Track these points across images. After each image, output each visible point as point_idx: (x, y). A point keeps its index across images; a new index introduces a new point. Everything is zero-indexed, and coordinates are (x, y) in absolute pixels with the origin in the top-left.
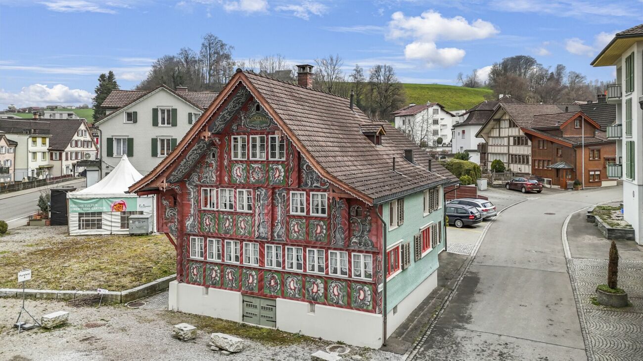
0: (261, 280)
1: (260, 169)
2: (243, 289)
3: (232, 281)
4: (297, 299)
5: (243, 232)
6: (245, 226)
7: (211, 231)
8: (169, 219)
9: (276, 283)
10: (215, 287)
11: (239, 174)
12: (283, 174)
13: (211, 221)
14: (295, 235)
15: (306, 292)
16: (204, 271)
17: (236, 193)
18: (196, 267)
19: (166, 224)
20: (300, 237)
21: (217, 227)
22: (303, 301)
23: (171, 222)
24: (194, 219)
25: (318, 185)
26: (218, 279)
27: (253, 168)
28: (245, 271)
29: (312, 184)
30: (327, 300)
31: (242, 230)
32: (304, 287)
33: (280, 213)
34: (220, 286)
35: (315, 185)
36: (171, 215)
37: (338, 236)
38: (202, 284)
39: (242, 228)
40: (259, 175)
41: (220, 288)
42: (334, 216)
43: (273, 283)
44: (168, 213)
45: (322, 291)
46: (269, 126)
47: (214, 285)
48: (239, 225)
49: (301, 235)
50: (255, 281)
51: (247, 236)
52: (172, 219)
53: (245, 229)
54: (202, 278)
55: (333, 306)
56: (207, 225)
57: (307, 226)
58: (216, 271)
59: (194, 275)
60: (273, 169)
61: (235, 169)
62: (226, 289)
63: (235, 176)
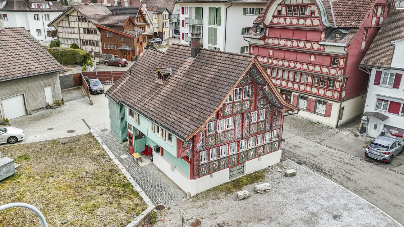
0: (238, 158)
1: (239, 105)
2: (230, 166)
3: (224, 164)
4: (253, 158)
5: (230, 139)
6: (231, 136)
7: (213, 145)
8: (185, 147)
9: (245, 156)
10: (215, 172)
11: (228, 110)
12: (249, 105)
13: (213, 140)
14: (253, 132)
15: (256, 154)
16: (209, 167)
17: (226, 120)
18: (204, 167)
19: (184, 151)
20: (255, 132)
21: (216, 141)
22: (256, 158)
23: (187, 149)
24: (202, 142)
25: (263, 106)
26: (217, 167)
27: (236, 105)
28: (231, 157)
29: (260, 107)
30: (264, 153)
31: (229, 139)
32: (256, 152)
33: (246, 124)
34: (218, 170)
35: (261, 106)
36: (187, 145)
37: (268, 126)
38: (208, 173)
39: (229, 137)
40: (238, 108)
41: (218, 171)
42: (268, 118)
43: (243, 156)
44: (185, 144)
45: (262, 150)
46: (244, 82)
47: (215, 171)
48: (228, 136)
49: (255, 131)
50: (236, 160)
51: (232, 140)
52: (187, 147)
53: (231, 137)
54: (208, 171)
55: (266, 154)
56: (210, 142)
57: (257, 126)
58: (216, 164)
59: (203, 171)
60: (244, 104)
61: (226, 108)
62: (221, 170)
63: (226, 112)
